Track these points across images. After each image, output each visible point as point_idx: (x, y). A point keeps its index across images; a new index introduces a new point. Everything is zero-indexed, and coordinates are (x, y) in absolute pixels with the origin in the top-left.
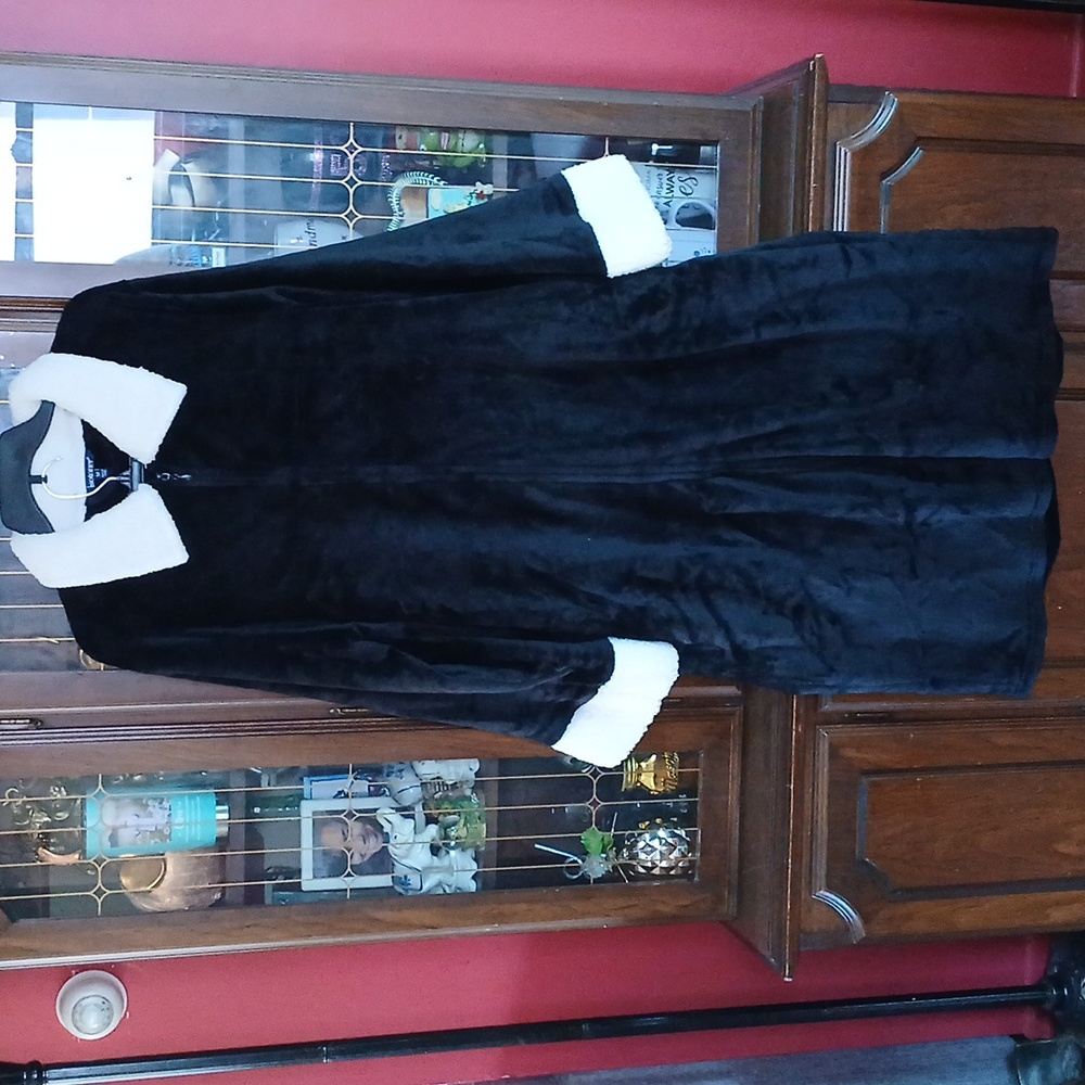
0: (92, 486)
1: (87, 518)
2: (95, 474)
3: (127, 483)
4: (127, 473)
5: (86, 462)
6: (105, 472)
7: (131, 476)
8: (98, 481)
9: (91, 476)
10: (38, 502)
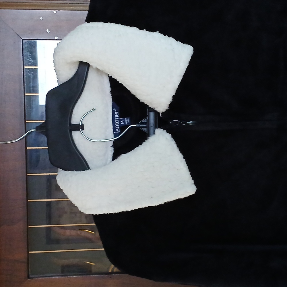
0: (118, 131)
1: (115, 157)
2: (120, 123)
3: (145, 129)
4: (145, 121)
5: (113, 113)
6: (127, 121)
7: (148, 123)
8: (122, 128)
9: (117, 124)
10: (77, 146)
